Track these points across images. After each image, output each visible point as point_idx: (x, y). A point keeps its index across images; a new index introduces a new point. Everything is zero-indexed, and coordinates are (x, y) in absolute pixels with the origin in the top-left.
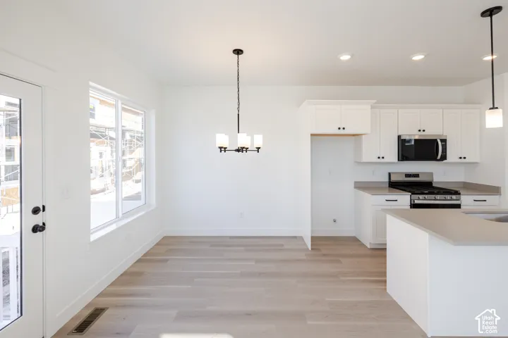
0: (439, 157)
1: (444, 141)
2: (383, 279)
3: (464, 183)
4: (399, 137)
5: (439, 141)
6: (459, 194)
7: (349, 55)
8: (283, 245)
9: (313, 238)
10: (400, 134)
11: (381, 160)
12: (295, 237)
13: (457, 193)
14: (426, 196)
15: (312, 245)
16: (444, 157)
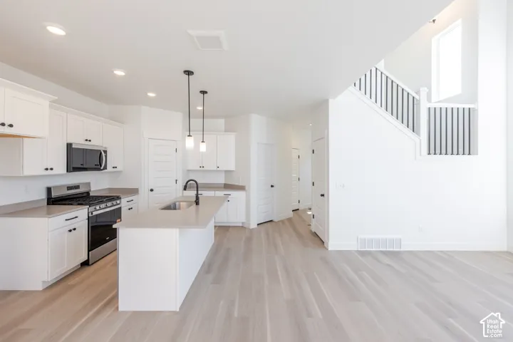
0: (102, 168)
1: (105, 152)
3: (109, 189)
4: (69, 146)
5: (102, 152)
6: (121, 198)
10: (69, 141)
11: (49, 172)
14: (101, 206)
16: (105, 168)
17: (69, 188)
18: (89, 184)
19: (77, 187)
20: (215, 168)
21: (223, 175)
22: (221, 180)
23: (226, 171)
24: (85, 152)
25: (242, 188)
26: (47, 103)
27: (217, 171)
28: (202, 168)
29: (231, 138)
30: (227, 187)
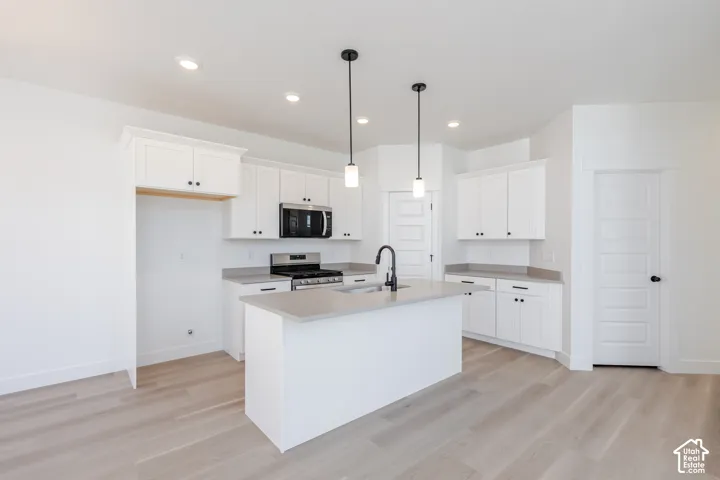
0: (324, 234)
1: (329, 214)
2: (241, 399)
3: (350, 264)
4: (281, 205)
5: (324, 214)
6: (342, 275)
7: (196, 62)
8: (74, 395)
9: (141, 370)
10: (282, 201)
11: (258, 236)
12: (112, 374)
13: (339, 274)
14: (309, 280)
15: (137, 381)
16: (329, 234)
17: (293, 257)
18: (318, 254)
19: (303, 257)
20: (505, 236)
21: (527, 248)
22: (522, 258)
23: (532, 241)
24: (302, 213)
25: (552, 276)
26: (237, 158)
27: (509, 241)
28: (480, 237)
29: (538, 173)
30: (534, 273)
